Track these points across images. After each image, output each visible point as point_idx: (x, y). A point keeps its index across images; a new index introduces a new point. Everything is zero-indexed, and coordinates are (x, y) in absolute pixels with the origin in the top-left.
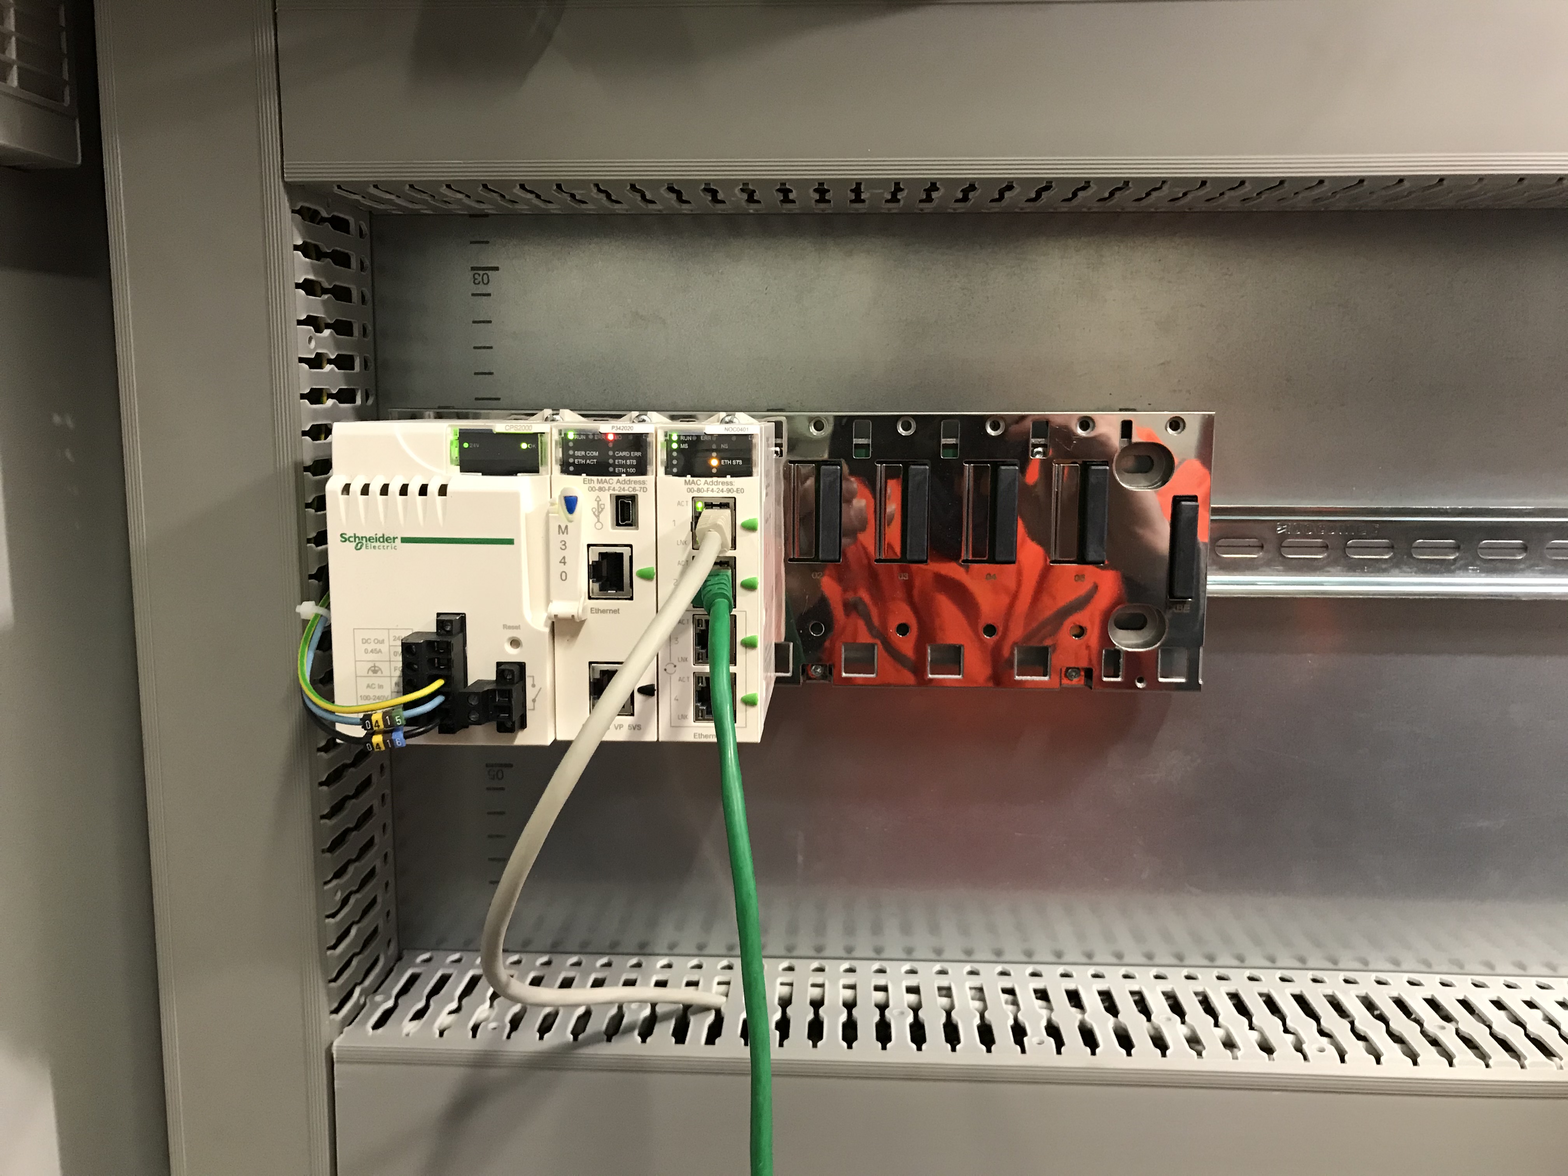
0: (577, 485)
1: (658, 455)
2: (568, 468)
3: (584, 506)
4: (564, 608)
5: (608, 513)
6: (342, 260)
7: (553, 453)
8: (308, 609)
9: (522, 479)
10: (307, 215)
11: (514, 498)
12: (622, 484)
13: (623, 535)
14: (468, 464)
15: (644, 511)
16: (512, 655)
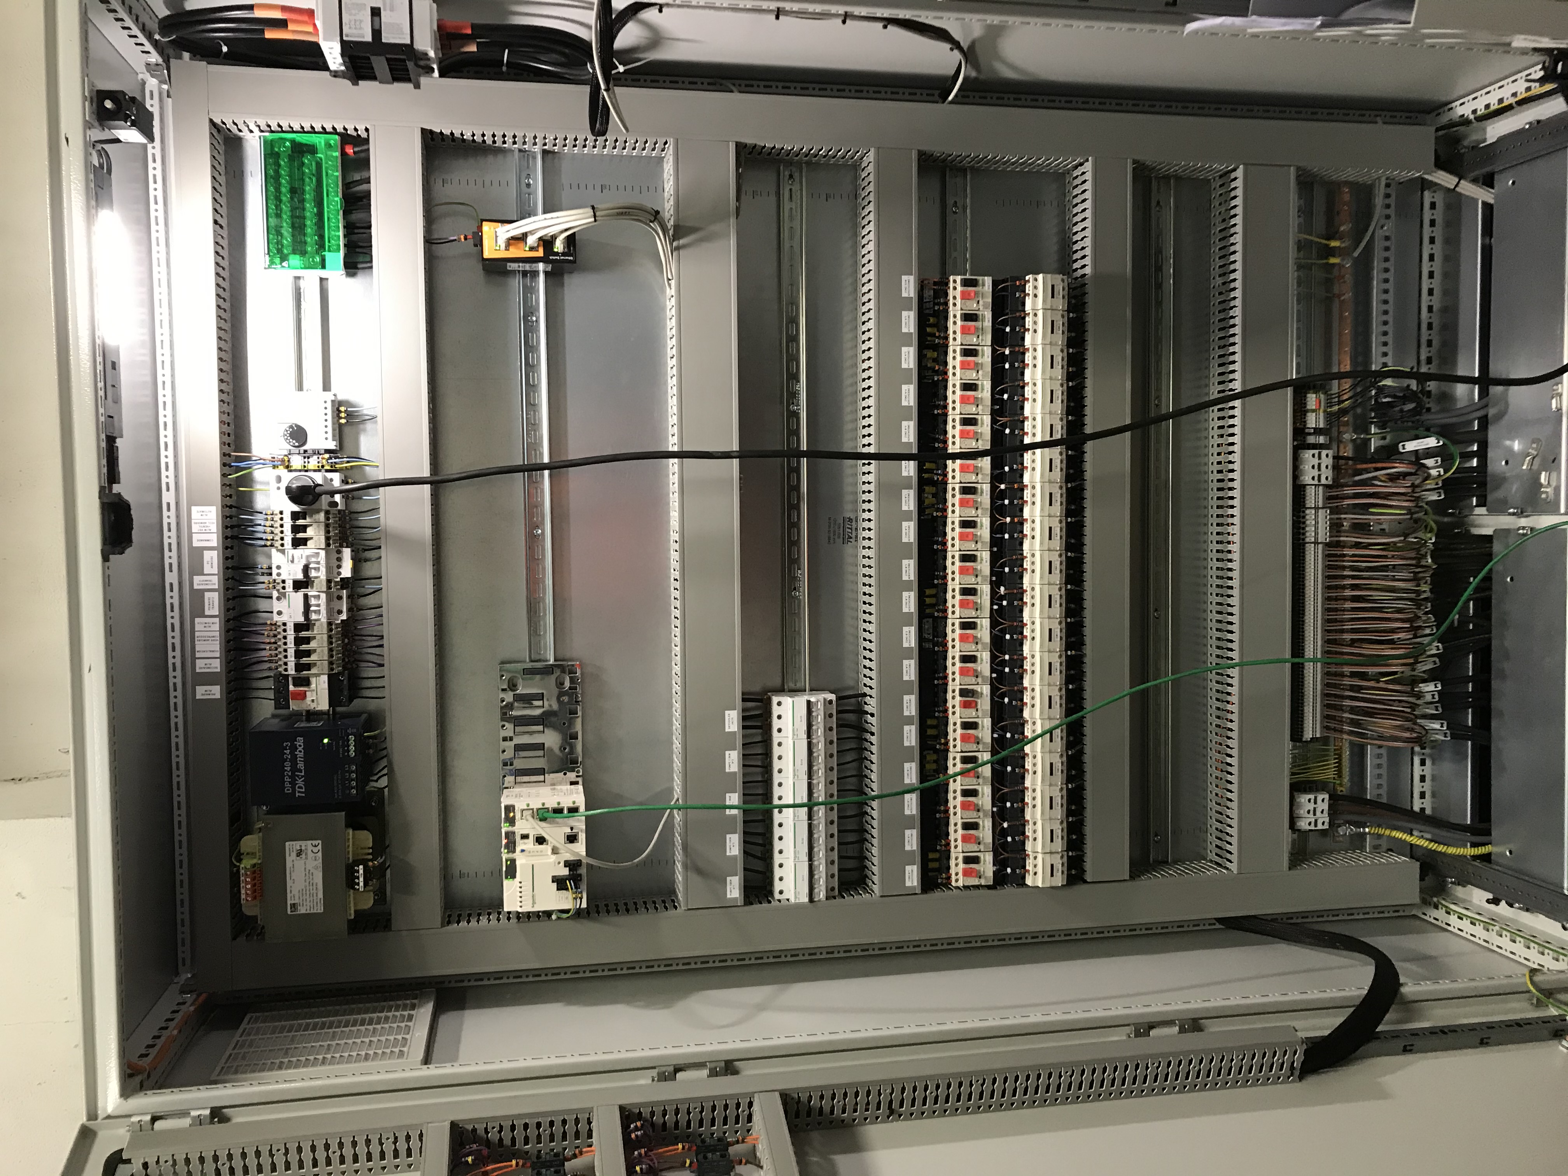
0: (518, 849)
1: (511, 829)
2: (514, 852)
3: (523, 847)
4: (550, 851)
5: (526, 841)
6: (459, 916)
7: (511, 855)
8: (554, 917)
9: (518, 863)
10: (449, 923)
11: (521, 865)
12: (518, 838)
13: (531, 837)
14: (514, 877)
15: (525, 832)
16: (562, 864)
